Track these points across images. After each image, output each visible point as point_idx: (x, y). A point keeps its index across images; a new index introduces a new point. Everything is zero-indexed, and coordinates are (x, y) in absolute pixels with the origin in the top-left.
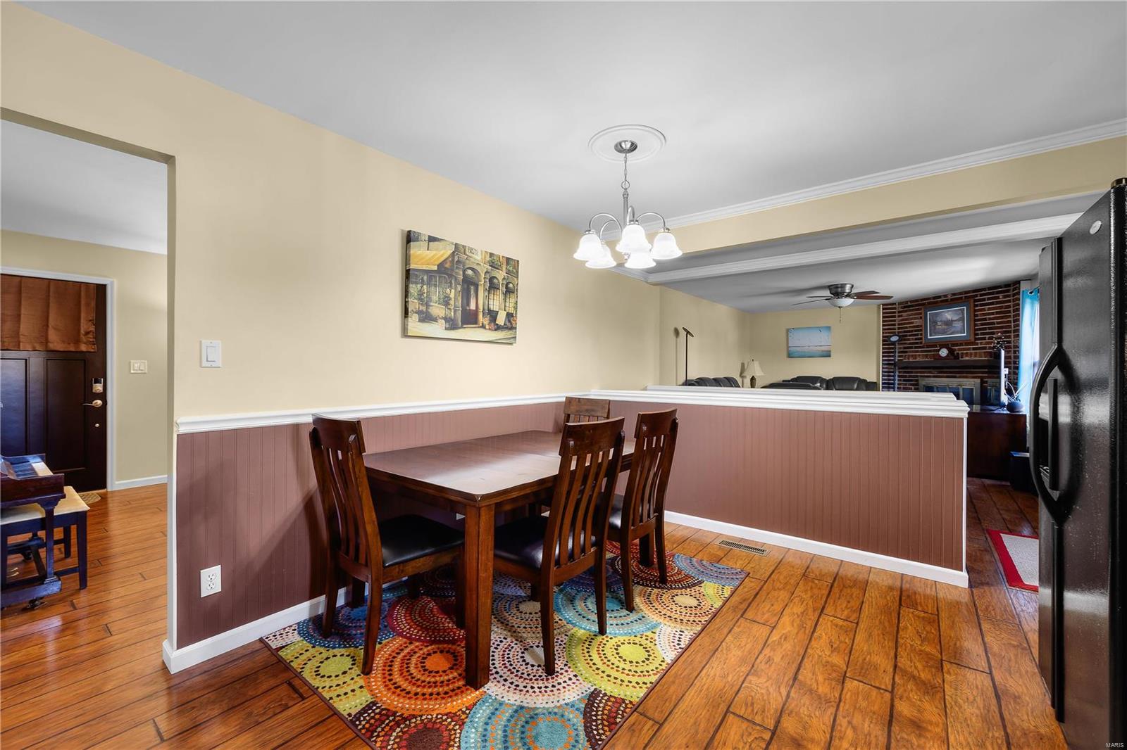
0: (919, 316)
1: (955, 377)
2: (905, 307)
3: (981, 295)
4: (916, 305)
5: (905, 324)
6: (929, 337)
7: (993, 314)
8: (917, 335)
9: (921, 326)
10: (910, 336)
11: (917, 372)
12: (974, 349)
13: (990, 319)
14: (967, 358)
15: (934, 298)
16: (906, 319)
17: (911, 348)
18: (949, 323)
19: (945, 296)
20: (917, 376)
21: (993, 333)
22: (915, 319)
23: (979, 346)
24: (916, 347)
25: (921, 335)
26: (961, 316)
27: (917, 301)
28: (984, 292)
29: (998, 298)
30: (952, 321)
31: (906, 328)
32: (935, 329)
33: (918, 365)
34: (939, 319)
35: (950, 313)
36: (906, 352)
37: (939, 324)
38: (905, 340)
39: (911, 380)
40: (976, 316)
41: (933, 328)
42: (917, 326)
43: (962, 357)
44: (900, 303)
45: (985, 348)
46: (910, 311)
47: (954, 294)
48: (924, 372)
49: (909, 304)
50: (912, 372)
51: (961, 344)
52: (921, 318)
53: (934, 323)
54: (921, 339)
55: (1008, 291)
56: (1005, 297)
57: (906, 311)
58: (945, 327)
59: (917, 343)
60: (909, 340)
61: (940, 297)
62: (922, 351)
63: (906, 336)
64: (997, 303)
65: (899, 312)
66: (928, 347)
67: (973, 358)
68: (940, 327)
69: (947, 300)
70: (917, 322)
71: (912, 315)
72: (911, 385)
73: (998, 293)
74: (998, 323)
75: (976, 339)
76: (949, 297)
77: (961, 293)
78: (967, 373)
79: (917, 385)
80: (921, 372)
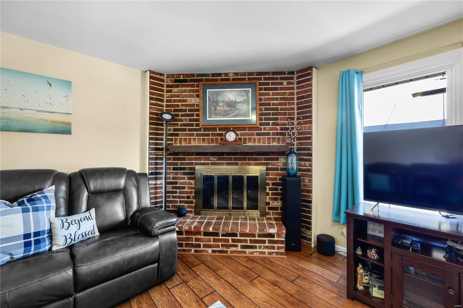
0: (195, 94)
1: (237, 164)
2: (176, 81)
3: (265, 79)
4: (191, 81)
5: (175, 101)
6: (208, 119)
7: (277, 99)
8: (192, 115)
9: (197, 105)
10: (182, 116)
11: (191, 159)
12: (258, 134)
13: (274, 104)
14: (250, 144)
15: (213, 75)
16: (178, 96)
17: (185, 130)
18: (232, 105)
19: (226, 74)
20: (192, 164)
21: (277, 119)
22: (190, 96)
23: (263, 131)
24: (190, 130)
25: (198, 115)
26: (246, 98)
27: (192, 75)
28: (267, 76)
29: (282, 84)
30: (236, 103)
31: (178, 106)
32: (215, 110)
33: (193, 150)
34: (220, 99)
35: (233, 93)
36: (178, 135)
37: (221, 104)
38: (176, 120)
39: (184, 169)
40: (261, 99)
41: (213, 108)
42: (193, 105)
43: (244, 143)
44: (169, 76)
45: (268, 134)
46: (182, 86)
47: (236, 74)
48: (200, 159)
49: (182, 78)
50: (184, 159)
51: (244, 129)
52: (198, 96)
53: (215, 103)
54: (198, 120)
55: (292, 78)
56: (288, 83)
57: (178, 86)
58: (228, 108)
59: (192, 125)
60: (181, 120)
61: (220, 75)
62: (197, 135)
63: (178, 115)
64: (281, 89)
65: (168, 86)
66: (205, 129)
67: (257, 144)
68: (221, 107)
69: (229, 80)
70: (194, 101)
71: (185, 91)
72: (184, 174)
73: (281, 79)
74: (281, 109)
75: (261, 124)
76: (231, 76)
77: (244, 74)
78: (250, 159)
79: (193, 174)
80: (196, 159)
